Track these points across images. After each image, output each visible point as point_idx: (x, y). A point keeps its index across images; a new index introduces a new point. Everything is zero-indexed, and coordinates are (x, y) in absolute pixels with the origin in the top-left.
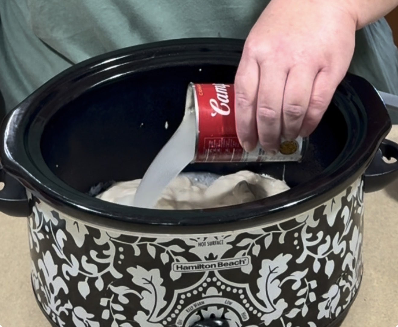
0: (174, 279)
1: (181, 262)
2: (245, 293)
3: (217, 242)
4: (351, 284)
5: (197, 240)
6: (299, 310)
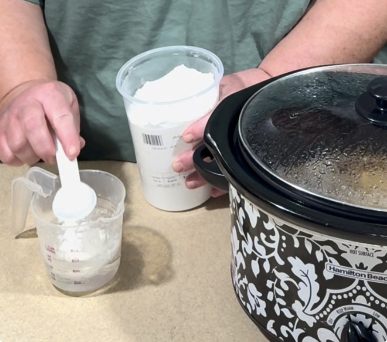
3: (367, 253)
5: (349, 246)
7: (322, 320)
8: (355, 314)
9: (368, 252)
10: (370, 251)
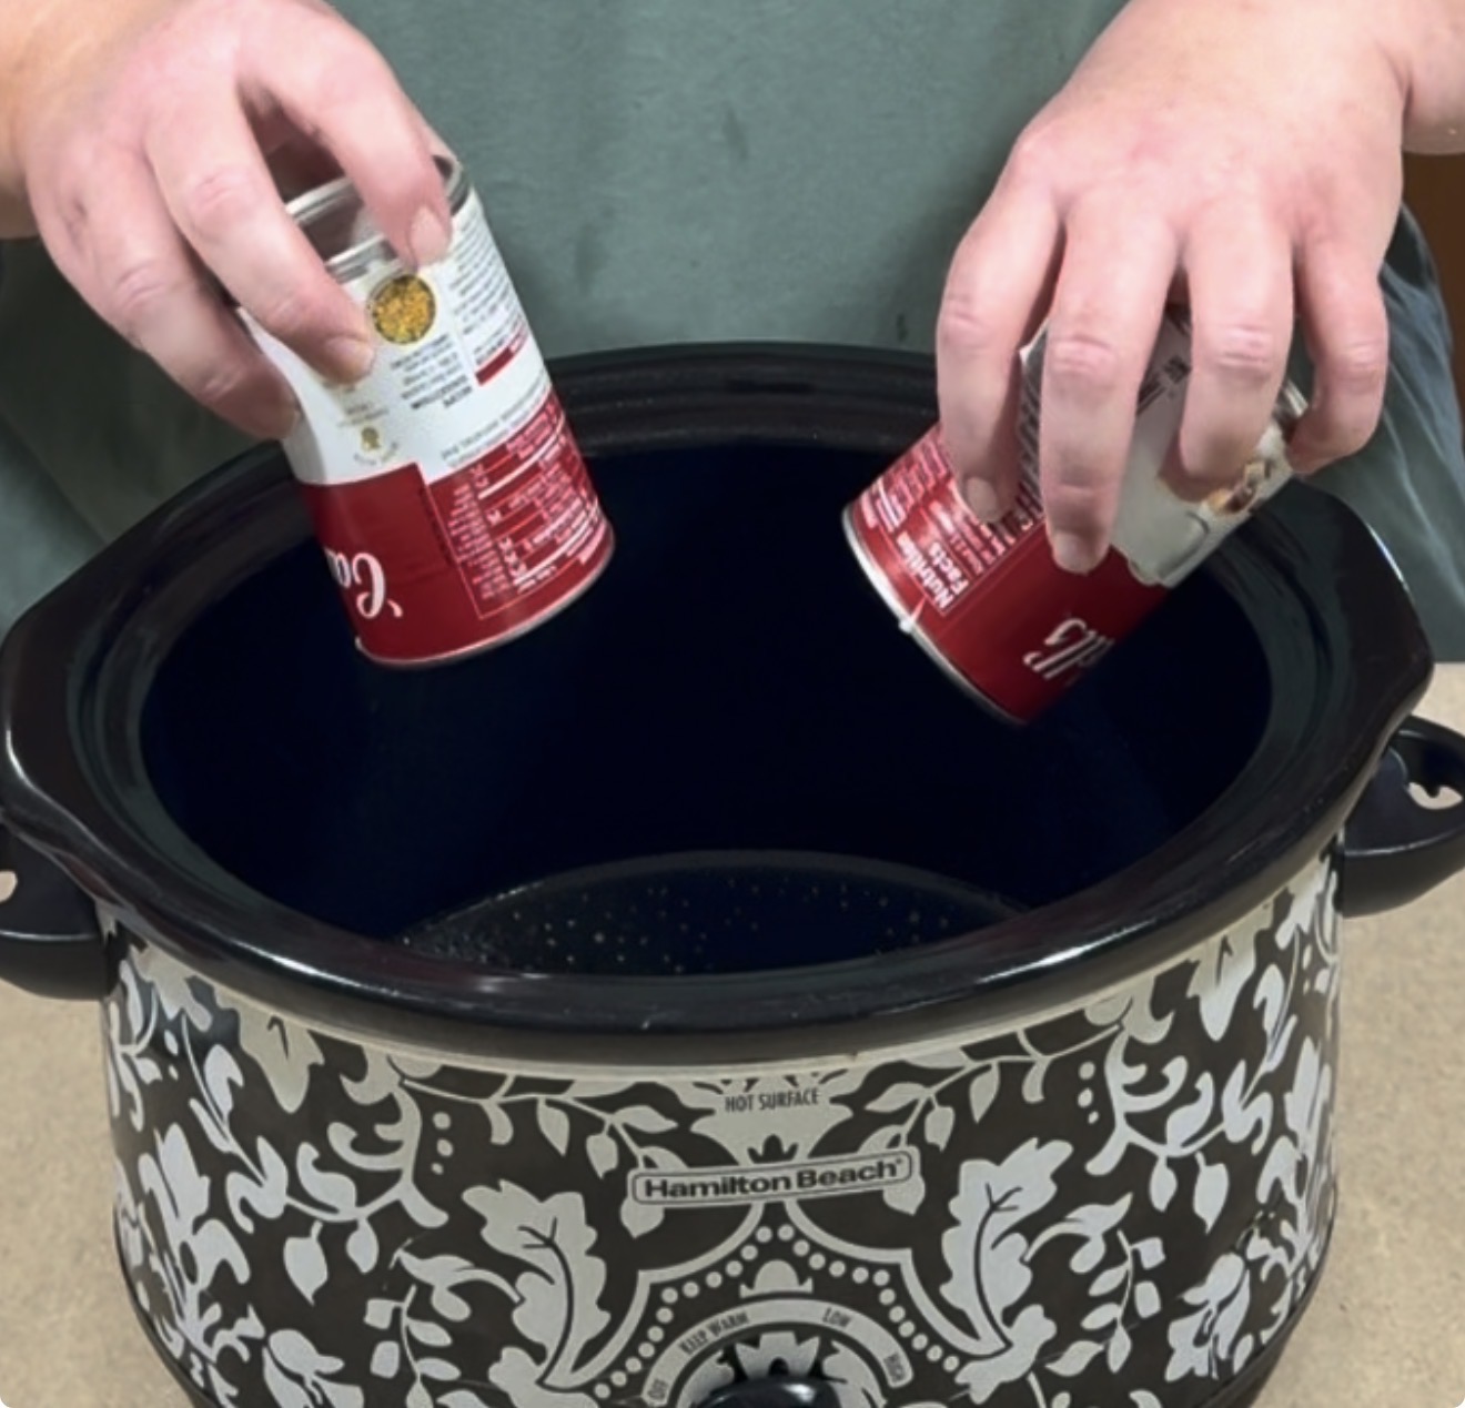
0: (636, 1231)
1: (661, 1169)
2: (897, 1281)
3: (793, 1096)
4: (1291, 1252)
5: (721, 1086)
6: (1099, 1348)
7: (622, 1397)
8: (753, 1336)
9: (795, 1090)
10: (805, 1084)
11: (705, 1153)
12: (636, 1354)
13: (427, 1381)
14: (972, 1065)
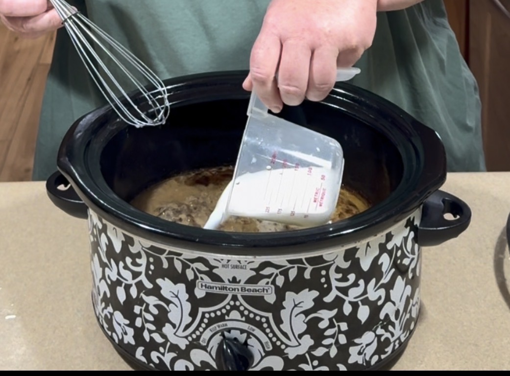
0: (198, 297)
1: (205, 281)
2: (268, 321)
4: (393, 335)
5: (221, 261)
6: (327, 350)
7: (195, 341)
8: (229, 330)
9: (240, 265)
10: (243, 263)
11: (216, 278)
12: (198, 330)
13: (148, 330)
14: (289, 266)
